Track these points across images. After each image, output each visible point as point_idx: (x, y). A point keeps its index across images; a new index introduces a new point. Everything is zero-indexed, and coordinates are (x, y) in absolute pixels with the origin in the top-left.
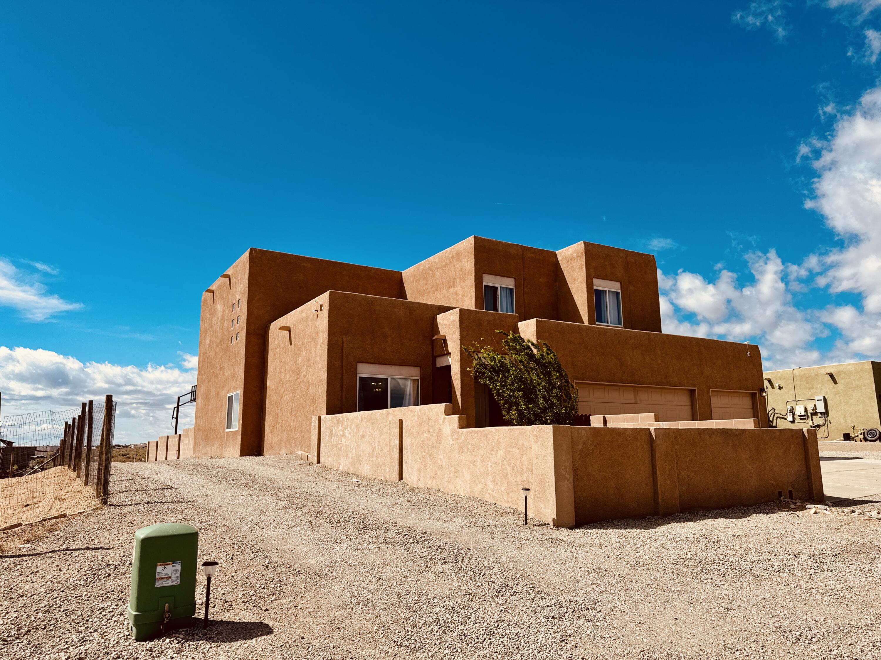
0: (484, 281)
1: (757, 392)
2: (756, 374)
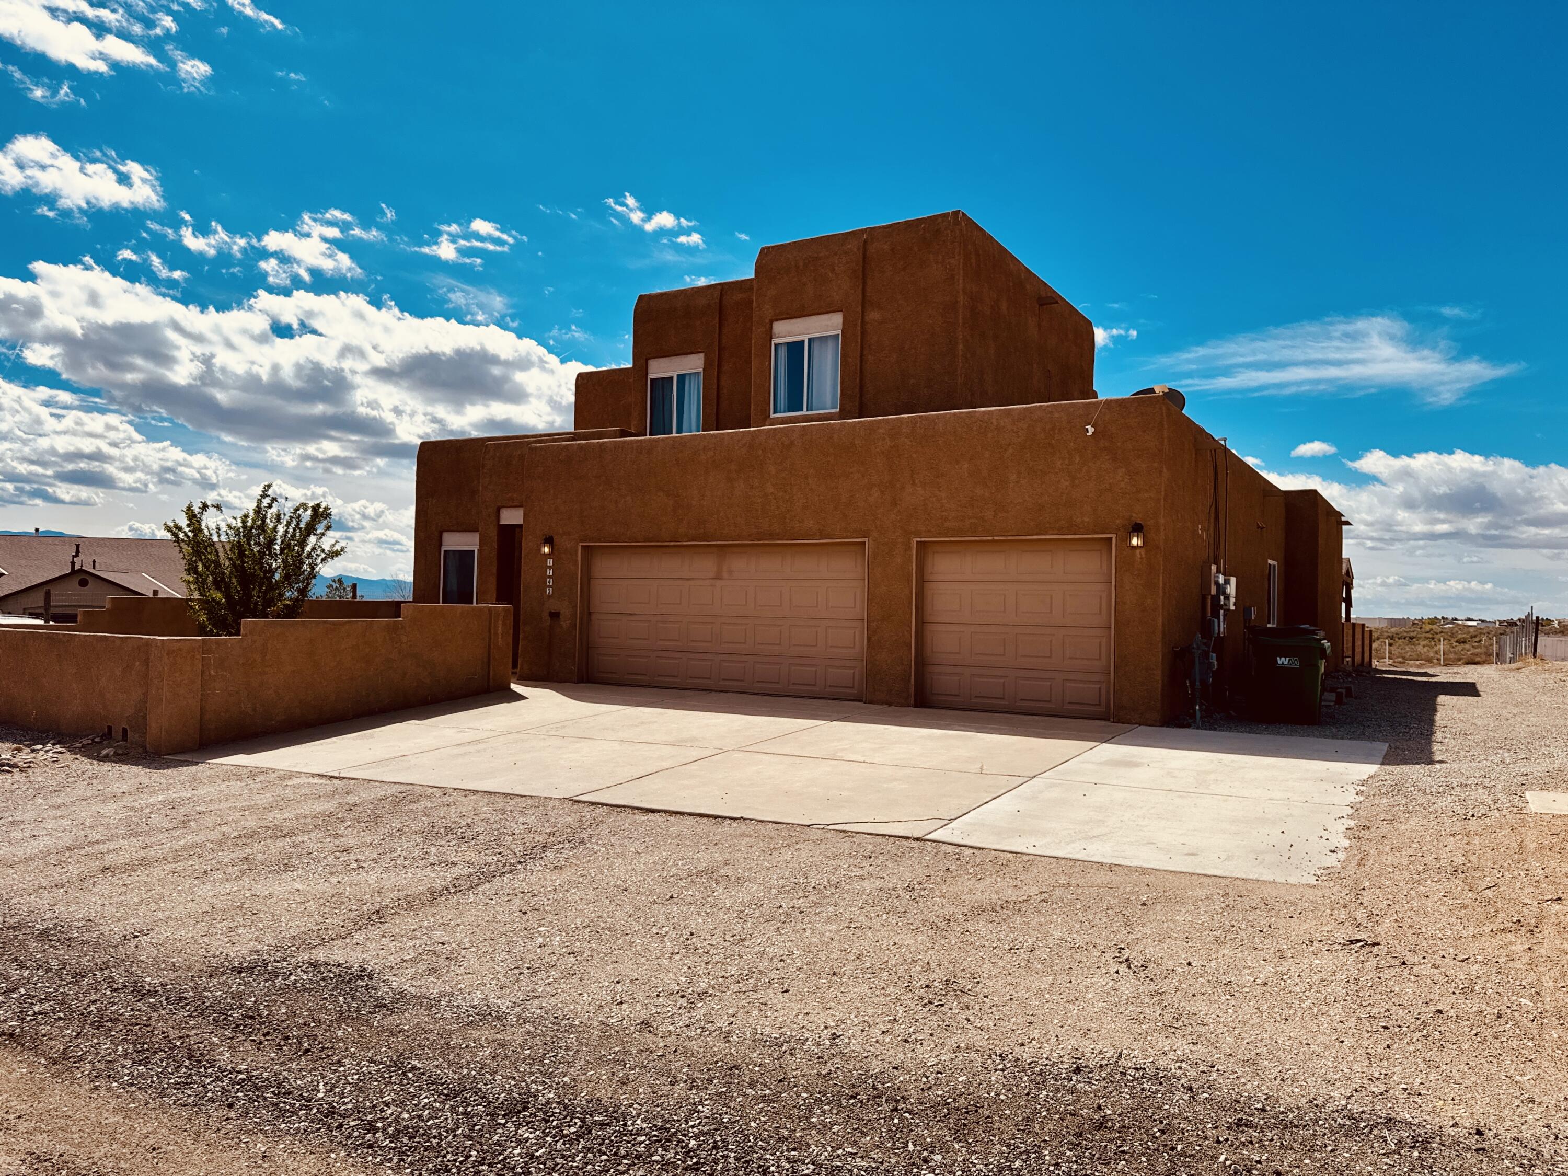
0: (649, 371)
1: (1114, 536)
2: (1122, 485)
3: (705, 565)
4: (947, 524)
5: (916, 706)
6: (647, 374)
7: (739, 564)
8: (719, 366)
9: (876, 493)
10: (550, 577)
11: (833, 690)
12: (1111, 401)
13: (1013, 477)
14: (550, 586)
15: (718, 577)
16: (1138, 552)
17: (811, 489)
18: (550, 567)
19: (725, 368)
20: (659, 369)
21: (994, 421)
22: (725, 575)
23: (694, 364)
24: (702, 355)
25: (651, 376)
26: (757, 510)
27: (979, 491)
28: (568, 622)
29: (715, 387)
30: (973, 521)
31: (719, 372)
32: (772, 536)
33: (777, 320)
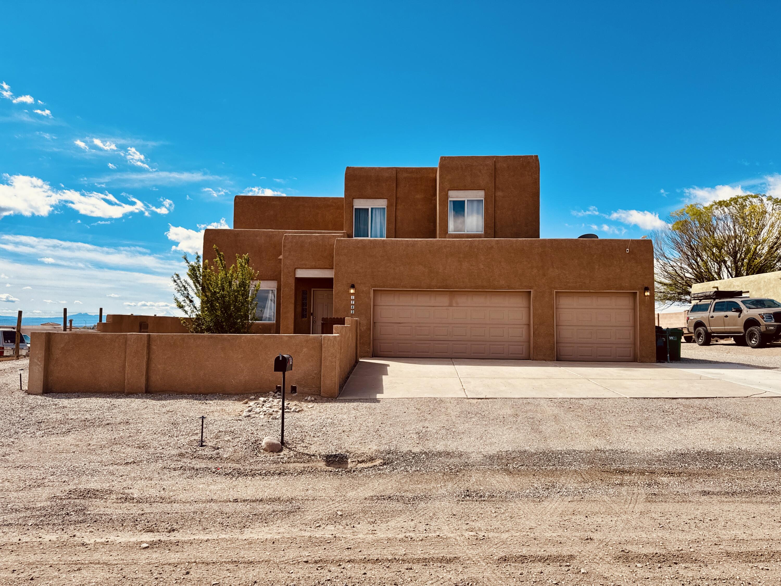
0: (354, 205)
1: (638, 291)
2: (640, 272)
3: (443, 300)
4: (569, 285)
5: (557, 361)
6: (353, 206)
7: (462, 300)
8: (396, 206)
9: (535, 271)
10: (353, 305)
11: (512, 355)
12: (634, 240)
13: (597, 267)
14: (353, 309)
15: (451, 305)
16: (647, 297)
17: (503, 267)
18: (353, 300)
19: (399, 207)
20: (359, 204)
21: (588, 244)
22: (454, 305)
23: (382, 203)
24: (386, 200)
25: (355, 207)
26: (475, 276)
27: (582, 272)
28: (365, 328)
29: (394, 215)
30: (581, 284)
31: (396, 209)
32: (483, 287)
33: (451, 190)
